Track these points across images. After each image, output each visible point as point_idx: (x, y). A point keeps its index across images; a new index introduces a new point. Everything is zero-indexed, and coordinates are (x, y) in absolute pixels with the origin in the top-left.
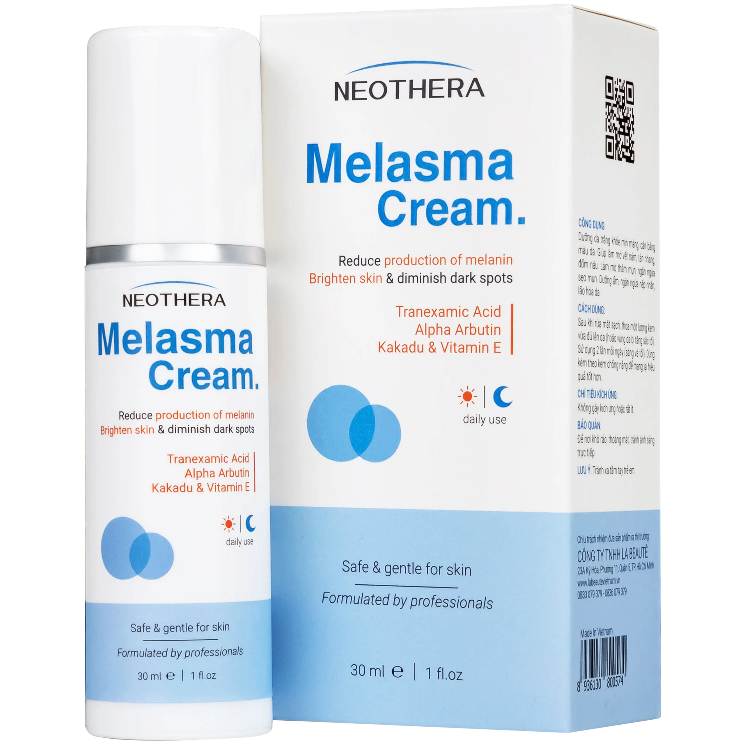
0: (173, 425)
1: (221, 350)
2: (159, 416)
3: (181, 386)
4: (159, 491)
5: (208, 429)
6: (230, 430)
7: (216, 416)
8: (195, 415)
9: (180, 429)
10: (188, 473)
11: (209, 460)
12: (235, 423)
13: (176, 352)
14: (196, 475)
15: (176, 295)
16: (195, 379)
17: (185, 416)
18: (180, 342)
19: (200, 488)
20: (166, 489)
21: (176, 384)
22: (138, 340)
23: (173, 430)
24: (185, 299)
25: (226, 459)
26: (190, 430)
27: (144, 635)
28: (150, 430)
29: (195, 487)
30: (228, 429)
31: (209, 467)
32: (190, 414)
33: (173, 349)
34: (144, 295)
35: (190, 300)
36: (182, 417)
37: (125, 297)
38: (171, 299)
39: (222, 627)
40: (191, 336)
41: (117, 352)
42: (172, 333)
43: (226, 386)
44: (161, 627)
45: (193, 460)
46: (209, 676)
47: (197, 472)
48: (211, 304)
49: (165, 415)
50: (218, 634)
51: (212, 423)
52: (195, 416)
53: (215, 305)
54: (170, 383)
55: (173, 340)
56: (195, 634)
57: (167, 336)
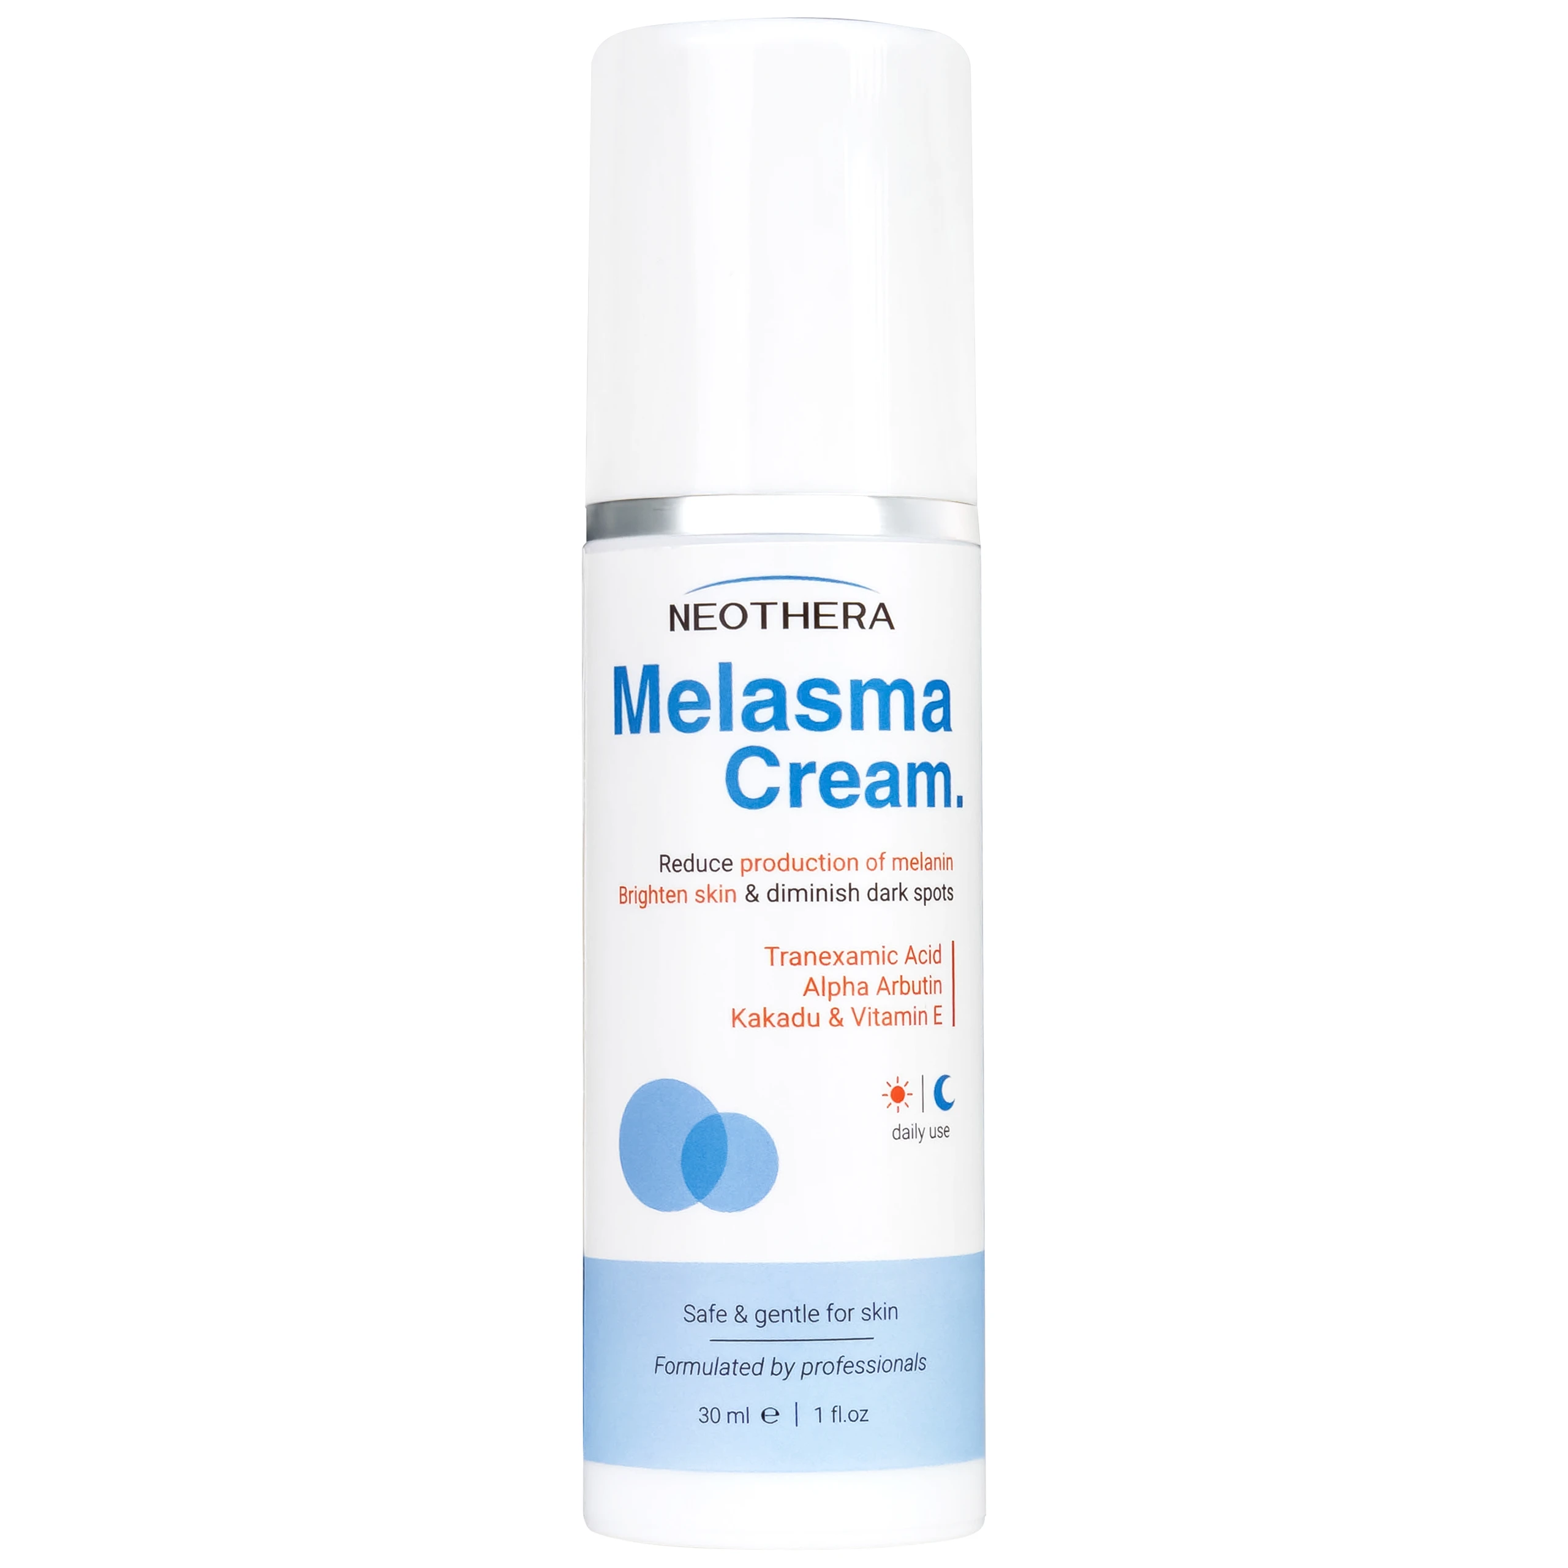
0: (777, 884)
1: (885, 723)
2: (747, 865)
3: (796, 800)
4: (747, 1024)
5: (854, 893)
6: (902, 894)
7: (872, 864)
8: (825, 862)
9: (794, 893)
10: (811, 987)
11: (855, 959)
12: (913, 880)
13: (786, 728)
14: (828, 990)
15: (786, 605)
16: (826, 785)
17: (805, 865)
18: (794, 707)
19: (836, 1019)
20: (762, 1019)
21: (784, 795)
22: (703, 702)
23: (778, 894)
24: (805, 615)
25: (893, 957)
26: (814, 894)
27: (714, 1329)
28: (728, 894)
29: (825, 1017)
30: (897, 893)
31: (855, 974)
32: (816, 861)
33: (779, 722)
34: (715, 604)
35: (817, 615)
36: (798, 866)
37: (673, 609)
38: (775, 615)
39: (881, 1313)
40: (818, 693)
41: (655, 727)
42: (777, 687)
43: (894, 800)
44: (749, 1312)
45: (822, 958)
46: (853, 1416)
47: (830, 984)
48: (862, 626)
49: (760, 864)
50: (875, 1327)
51: (863, 880)
52: (825, 866)
53: (871, 627)
54: (771, 794)
55: (779, 702)
56: (825, 1327)
57: (765, 694)
